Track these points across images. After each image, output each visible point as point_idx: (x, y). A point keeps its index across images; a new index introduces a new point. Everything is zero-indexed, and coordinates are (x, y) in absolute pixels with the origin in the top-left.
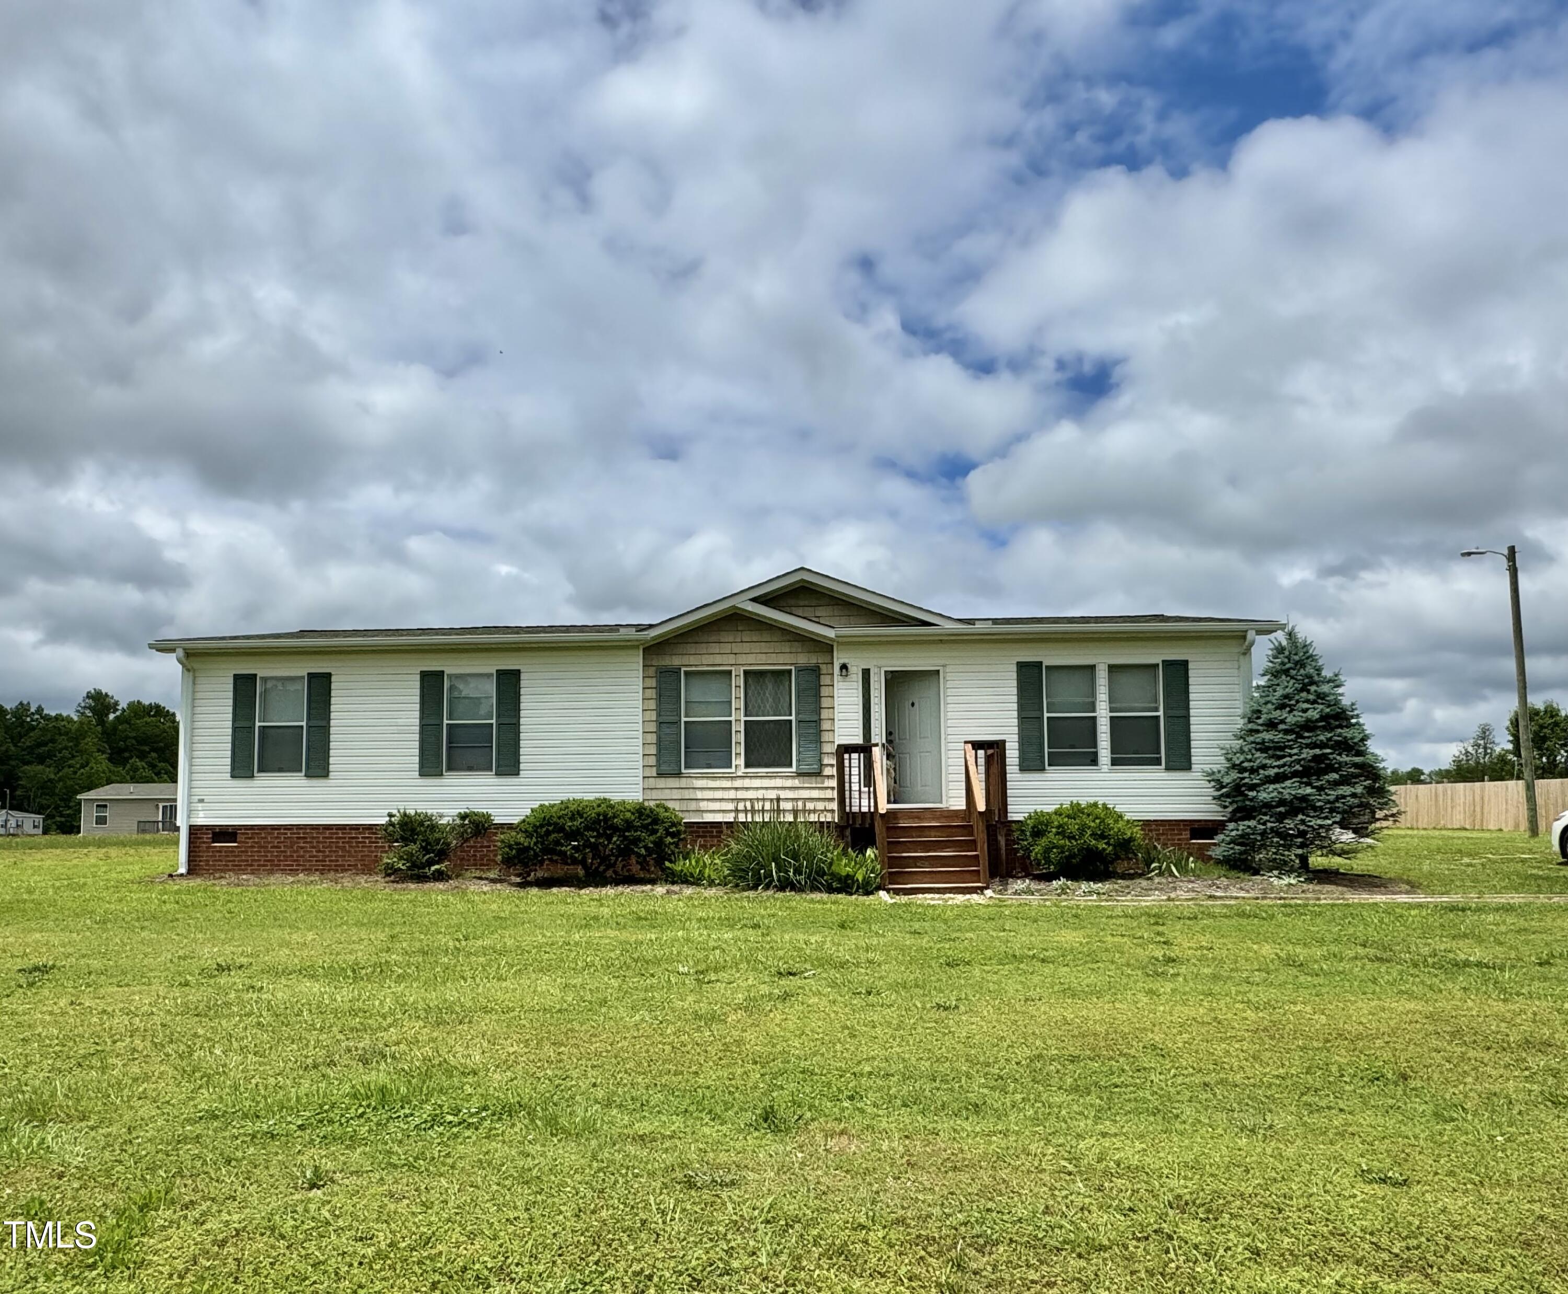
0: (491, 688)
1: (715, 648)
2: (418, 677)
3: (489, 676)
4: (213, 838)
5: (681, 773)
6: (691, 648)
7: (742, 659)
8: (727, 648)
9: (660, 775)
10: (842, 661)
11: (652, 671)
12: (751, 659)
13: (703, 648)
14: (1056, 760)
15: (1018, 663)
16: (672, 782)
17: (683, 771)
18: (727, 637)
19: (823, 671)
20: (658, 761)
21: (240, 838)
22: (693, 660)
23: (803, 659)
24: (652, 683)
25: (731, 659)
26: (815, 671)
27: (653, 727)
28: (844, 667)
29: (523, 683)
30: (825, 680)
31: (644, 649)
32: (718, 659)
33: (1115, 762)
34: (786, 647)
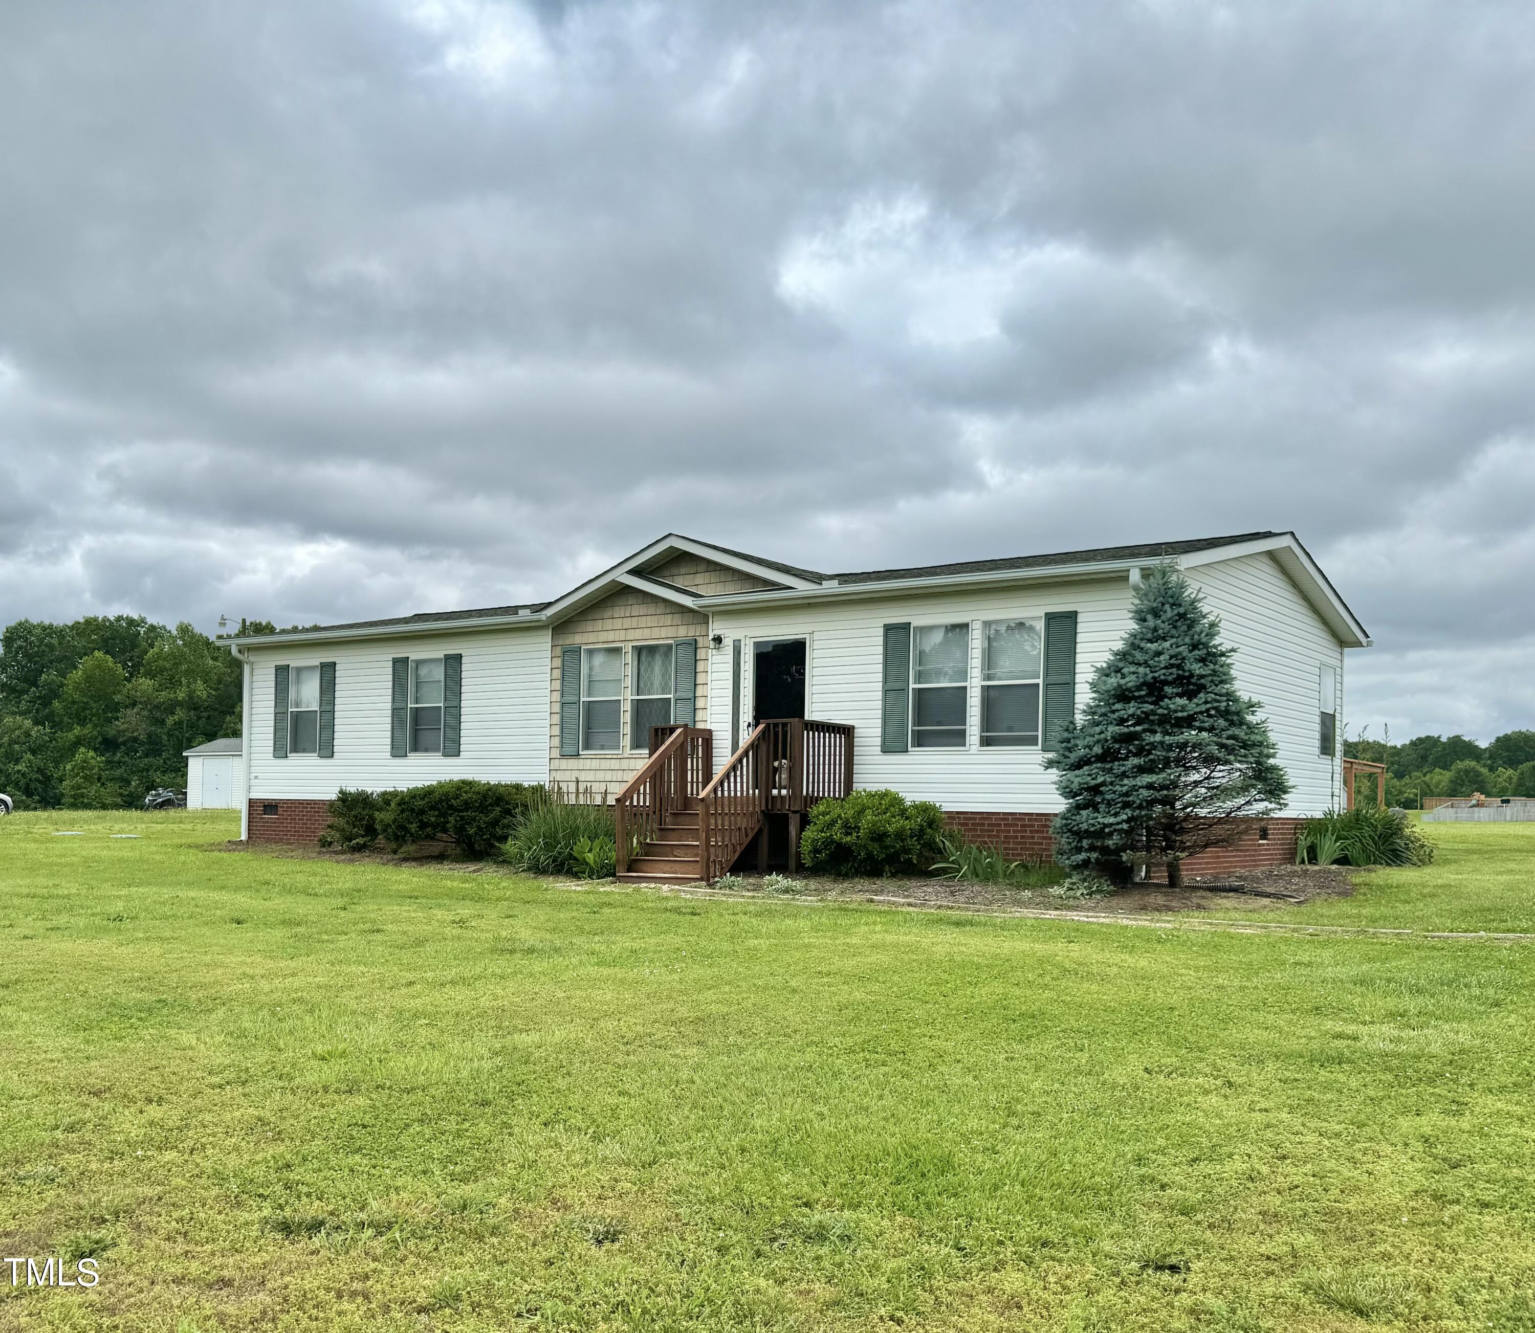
0: (439, 673)
1: (608, 624)
2: (391, 664)
3: (438, 660)
4: (264, 810)
5: (579, 755)
6: (590, 626)
7: (632, 635)
8: (618, 623)
9: (563, 756)
10: (717, 632)
11: (558, 651)
12: (638, 634)
13: (599, 625)
14: (921, 740)
15: (885, 625)
16: (572, 763)
17: (581, 753)
18: (618, 612)
19: (700, 645)
20: (562, 742)
21: (280, 810)
22: (591, 638)
23: (684, 632)
24: (558, 662)
25: (622, 635)
26: (694, 645)
27: (557, 708)
28: (718, 640)
29: (464, 667)
30: (701, 654)
31: (553, 629)
32: (611, 636)
33: (986, 742)
34: (668, 620)
